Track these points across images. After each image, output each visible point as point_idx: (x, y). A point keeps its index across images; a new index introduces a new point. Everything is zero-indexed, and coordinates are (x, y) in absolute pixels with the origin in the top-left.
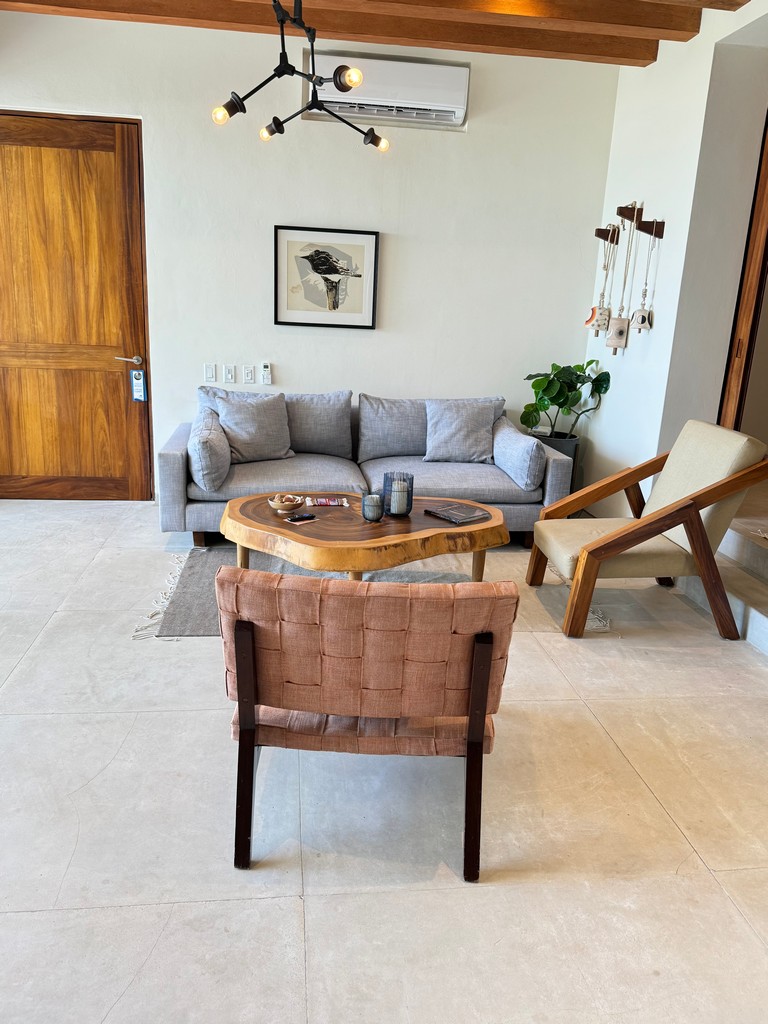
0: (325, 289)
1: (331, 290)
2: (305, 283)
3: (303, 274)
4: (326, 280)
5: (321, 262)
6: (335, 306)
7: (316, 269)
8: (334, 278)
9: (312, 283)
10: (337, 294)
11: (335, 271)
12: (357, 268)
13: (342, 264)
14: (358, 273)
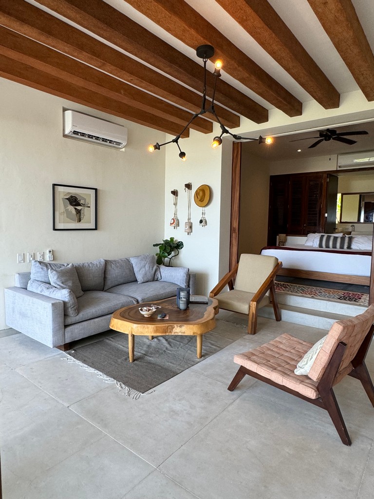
0: (75, 213)
1: (78, 213)
2: (67, 210)
3: (65, 206)
4: (76, 209)
5: (74, 201)
6: (80, 220)
7: (71, 204)
8: (79, 208)
9: (69, 210)
10: (80, 215)
11: (79, 205)
12: (88, 204)
13: (82, 202)
14: (89, 206)
